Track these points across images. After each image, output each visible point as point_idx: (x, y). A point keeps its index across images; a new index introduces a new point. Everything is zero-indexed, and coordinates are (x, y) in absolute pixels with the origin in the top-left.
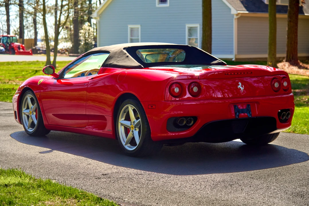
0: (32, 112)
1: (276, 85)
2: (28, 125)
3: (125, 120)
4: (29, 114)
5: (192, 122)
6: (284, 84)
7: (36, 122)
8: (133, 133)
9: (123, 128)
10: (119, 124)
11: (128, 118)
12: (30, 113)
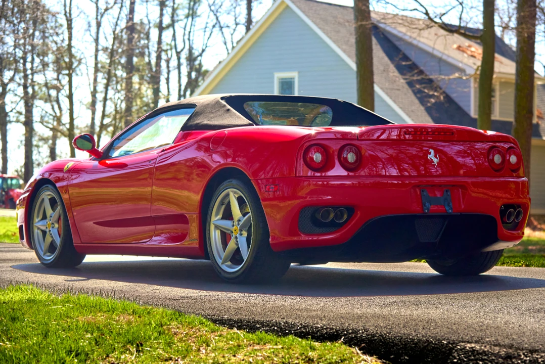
0: (53, 224)
1: (497, 159)
2: (43, 249)
3: (223, 218)
4: (47, 228)
5: (345, 217)
6: (511, 160)
7: (58, 241)
8: (237, 242)
9: (218, 233)
10: (212, 227)
11: (228, 215)
12: (48, 226)
